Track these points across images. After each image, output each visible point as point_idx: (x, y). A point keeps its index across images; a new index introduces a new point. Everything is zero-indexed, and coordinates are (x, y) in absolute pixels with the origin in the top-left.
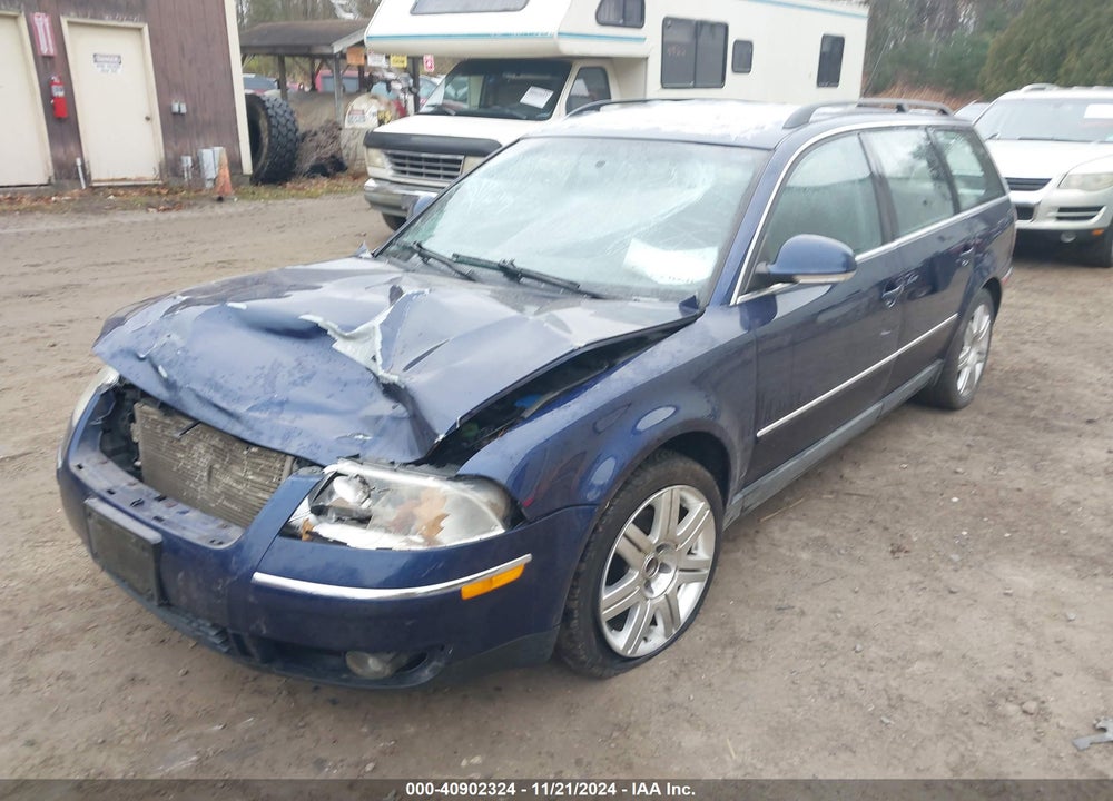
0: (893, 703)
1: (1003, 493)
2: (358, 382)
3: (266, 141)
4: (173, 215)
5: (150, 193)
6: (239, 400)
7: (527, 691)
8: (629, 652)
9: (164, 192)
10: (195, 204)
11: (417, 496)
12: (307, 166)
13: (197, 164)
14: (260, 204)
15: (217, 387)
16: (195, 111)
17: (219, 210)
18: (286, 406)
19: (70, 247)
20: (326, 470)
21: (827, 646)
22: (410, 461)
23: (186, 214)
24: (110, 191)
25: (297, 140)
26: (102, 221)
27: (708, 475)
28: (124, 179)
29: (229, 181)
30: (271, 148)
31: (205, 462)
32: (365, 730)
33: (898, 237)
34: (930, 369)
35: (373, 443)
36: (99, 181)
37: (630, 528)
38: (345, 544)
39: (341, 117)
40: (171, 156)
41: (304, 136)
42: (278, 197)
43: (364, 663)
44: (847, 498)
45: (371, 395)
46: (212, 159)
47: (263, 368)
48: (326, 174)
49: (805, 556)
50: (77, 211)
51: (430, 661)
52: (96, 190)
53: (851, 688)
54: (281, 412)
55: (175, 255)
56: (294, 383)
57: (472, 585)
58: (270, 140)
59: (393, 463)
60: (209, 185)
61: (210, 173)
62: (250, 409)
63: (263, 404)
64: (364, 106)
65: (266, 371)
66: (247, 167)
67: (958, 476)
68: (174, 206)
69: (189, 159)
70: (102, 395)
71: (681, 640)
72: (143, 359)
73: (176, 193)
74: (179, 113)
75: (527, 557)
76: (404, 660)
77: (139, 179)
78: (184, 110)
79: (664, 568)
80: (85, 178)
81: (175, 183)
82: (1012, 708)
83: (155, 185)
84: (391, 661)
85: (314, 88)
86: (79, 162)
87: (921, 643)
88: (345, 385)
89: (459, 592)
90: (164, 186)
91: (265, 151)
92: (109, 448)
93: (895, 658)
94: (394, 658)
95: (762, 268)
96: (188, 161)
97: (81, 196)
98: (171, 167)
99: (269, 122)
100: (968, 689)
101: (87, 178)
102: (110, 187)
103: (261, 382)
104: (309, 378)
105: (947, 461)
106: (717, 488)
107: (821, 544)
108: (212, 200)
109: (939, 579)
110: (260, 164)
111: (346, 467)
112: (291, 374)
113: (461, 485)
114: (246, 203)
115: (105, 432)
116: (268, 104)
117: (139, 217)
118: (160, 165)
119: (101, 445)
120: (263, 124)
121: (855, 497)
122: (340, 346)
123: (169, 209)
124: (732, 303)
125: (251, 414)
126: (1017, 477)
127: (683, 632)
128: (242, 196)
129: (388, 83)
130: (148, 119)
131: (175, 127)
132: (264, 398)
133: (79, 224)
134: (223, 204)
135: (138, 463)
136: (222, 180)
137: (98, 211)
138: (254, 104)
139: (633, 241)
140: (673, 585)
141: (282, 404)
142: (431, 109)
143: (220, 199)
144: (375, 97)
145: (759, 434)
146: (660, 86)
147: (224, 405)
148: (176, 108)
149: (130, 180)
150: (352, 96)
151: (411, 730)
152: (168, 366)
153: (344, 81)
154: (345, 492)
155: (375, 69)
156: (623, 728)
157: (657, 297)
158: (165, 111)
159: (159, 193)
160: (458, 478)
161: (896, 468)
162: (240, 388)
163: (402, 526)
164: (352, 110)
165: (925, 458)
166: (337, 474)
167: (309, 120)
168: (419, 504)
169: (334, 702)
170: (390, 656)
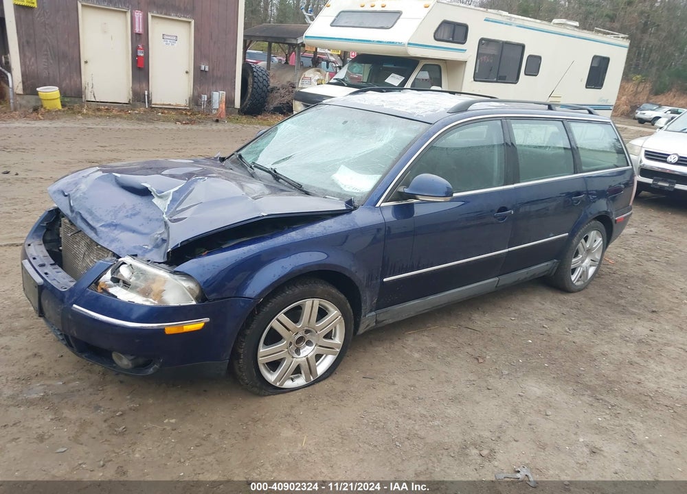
0: (410, 437)
1: (563, 343)
2: (157, 220)
3: (250, 90)
4: (188, 127)
5: (181, 114)
6: (98, 221)
7: (219, 394)
8: (278, 384)
9: (189, 113)
10: (202, 122)
11: (154, 278)
12: (271, 107)
13: (210, 101)
14: (239, 126)
15: (91, 213)
16: (213, 70)
17: (215, 127)
18: (118, 227)
19: (126, 139)
20: (120, 260)
21: (395, 403)
22: (162, 261)
23: (195, 127)
24: (160, 110)
25: (268, 91)
26: (150, 126)
27: (342, 296)
28: (170, 105)
29: (224, 111)
30: (252, 94)
31: (83, 251)
32: (128, 397)
33: (519, 182)
34: (546, 264)
35: (151, 250)
36: (156, 104)
37: (281, 316)
38: (116, 297)
39: (297, 81)
40: (196, 94)
41: (273, 89)
42: (250, 123)
43: (120, 359)
44: (465, 329)
45: (160, 227)
46: (218, 97)
47: (116, 207)
48: (282, 113)
49: (416, 355)
50: (139, 119)
51: (154, 364)
52: (153, 109)
53: (391, 426)
54: (115, 229)
55: (178, 149)
56: (127, 217)
57: (171, 328)
58: (252, 91)
59: (149, 261)
60: (214, 112)
61: (216, 106)
62: (101, 226)
63: (107, 225)
64: (311, 75)
65: (116, 209)
66: (237, 104)
67: (544, 329)
68: (191, 122)
69: (206, 96)
70: (49, 211)
71: (317, 386)
72: (66, 196)
73: (195, 115)
74: (205, 71)
75: (207, 320)
76: (141, 361)
77: (177, 105)
78: (207, 69)
79: (309, 343)
80: (148, 102)
81: (196, 108)
82: (474, 452)
83: (185, 109)
84: (132, 360)
85: (287, 63)
86: (146, 94)
87: (449, 411)
88: (151, 220)
89: (164, 329)
90: (189, 111)
91: (249, 95)
92: (48, 238)
93: (428, 415)
94: (135, 358)
95: (401, 189)
96: (205, 97)
97: (145, 112)
98: (195, 100)
99: (253, 79)
100: (457, 437)
101: (150, 102)
102: (161, 108)
103: (112, 213)
104: (135, 215)
105: (542, 320)
106: (348, 305)
107: (431, 352)
108: (213, 121)
109: (486, 381)
110: (245, 104)
111: (128, 260)
112: (127, 212)
113: (176, 277)
114: (231, 124)
115: (48, 230)
116: (254, 70)
117: (171, 126)
118: (190, 98)
119: (44, 236)
120: (250, 80)
121: (469, 330)
122: (156, 201)
123: (188, 123)
124: (377, 205)
125: (101, 228)
126: (580, 336)
127: (320, 381)
128: (230, 120)
129: (328, 62)
130: (187, 72)
131: (201, 78)
132: (109, 221)
133: (137, 127)
134: (218, 124)
135: (61, 248)
136: (220, 110)
137: (151, 121)
138: (247, 68)
139: (342, 166)
140: (312, 353)
141: (116, 225)
142: (335, 81)
143: (217, 121)
144: (319, 71)
145: (385, 280)
146: (473, 79)
147: (91, 222)
148: (203, 68)
149: (172, 105)
150: (306, 68)
151: (151, 401)
152: (75, 200)
153: (302, 59)
154: (124, 272)
155: (322, 54)
156: (255, 421)
157: (339, 197)
158: (197, 69)
159: (186, 114)
160: (175, 273)
161: (508, 319)
162: (101, 216)
163: (145, 293)
164: (304, 77)
165: (530, 316)
166: (124, 263)
167: (277, 80)
168: (154, 283)
169: (121, 382)
170: (132, 357)
